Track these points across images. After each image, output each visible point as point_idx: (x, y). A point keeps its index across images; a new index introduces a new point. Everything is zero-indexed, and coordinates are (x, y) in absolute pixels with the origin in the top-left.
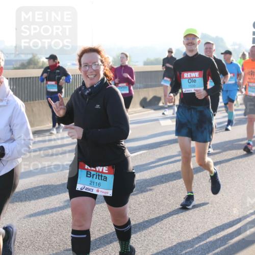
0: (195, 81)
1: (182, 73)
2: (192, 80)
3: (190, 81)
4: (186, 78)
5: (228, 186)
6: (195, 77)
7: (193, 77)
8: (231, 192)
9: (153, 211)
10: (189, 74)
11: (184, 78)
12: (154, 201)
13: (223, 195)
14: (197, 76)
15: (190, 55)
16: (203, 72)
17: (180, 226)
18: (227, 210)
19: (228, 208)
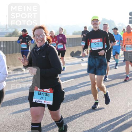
0: (98, 44)
1: (91, 39)
2: (96, 43)
3: (95, 44)
4: (93, 42)
5: (116, 97)
6: (98, 42)
7: (97, 42)
8: (118, 100)
9: (78, 110)
10: (95, 40)
11: (92, 42)
12: (78, 105)
13: (114, 102)
14: (99, 41)
15: (95, 30)
16: (102, 39)
17: (91, 118)
18: (116, 110)
19: (116, 108)
